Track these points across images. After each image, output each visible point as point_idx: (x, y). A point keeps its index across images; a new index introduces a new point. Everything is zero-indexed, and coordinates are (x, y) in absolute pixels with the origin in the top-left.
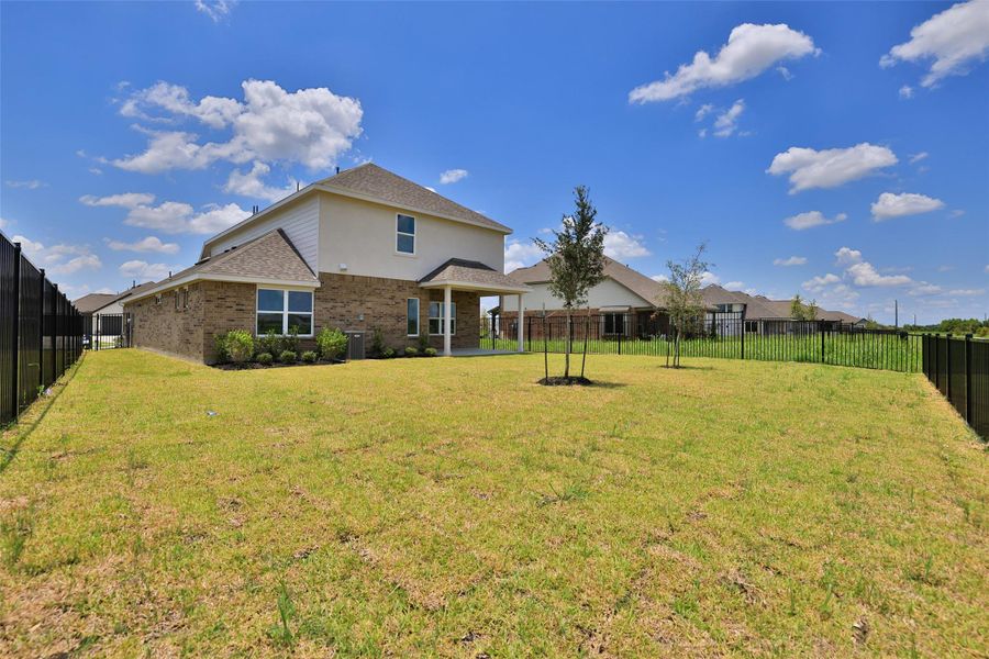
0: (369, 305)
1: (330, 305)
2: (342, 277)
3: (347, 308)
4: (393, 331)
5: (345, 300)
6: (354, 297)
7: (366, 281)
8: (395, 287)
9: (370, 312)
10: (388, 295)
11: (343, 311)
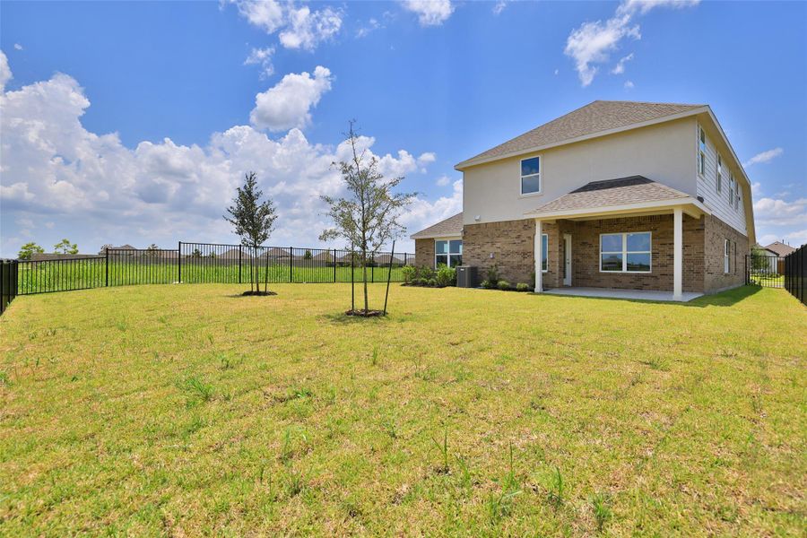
0: (498, 245)
1: (471, 248)
2: (479, 226)
3: (483, 249)
4: (519, 267)
5: (481, 243)
6: (487, 240)
7: (496, 225)
8: (521, 227)
9: (499, 250)
10: (515, 235)
11: (479, 251)
